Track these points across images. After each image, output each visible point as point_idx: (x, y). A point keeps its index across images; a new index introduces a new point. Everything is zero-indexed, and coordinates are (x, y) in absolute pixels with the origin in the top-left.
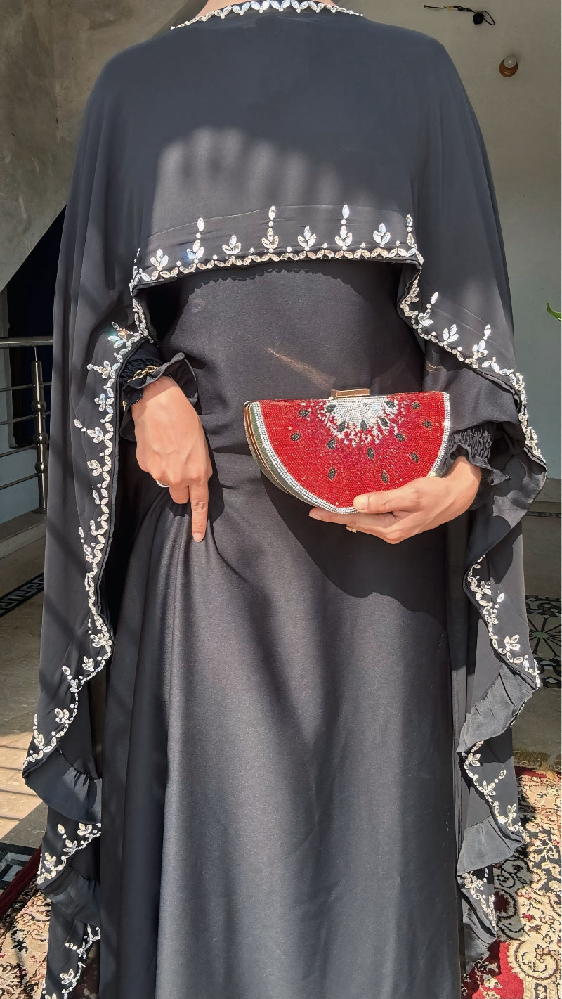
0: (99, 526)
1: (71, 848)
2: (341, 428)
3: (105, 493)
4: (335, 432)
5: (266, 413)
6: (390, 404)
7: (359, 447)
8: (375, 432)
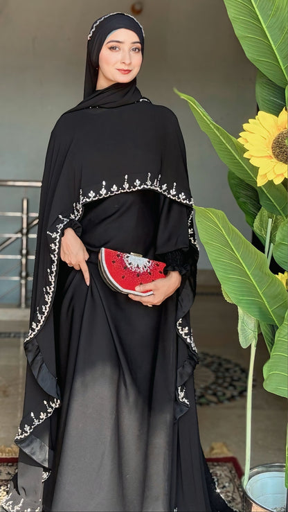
0: (50, 289)
1: (36, 422)
2: (130, 264)
3: (53, 278)
4: (127, 265)
5: (106, 252)
6: (149, 262)
7: (135, 272)
8: (141, 269)
